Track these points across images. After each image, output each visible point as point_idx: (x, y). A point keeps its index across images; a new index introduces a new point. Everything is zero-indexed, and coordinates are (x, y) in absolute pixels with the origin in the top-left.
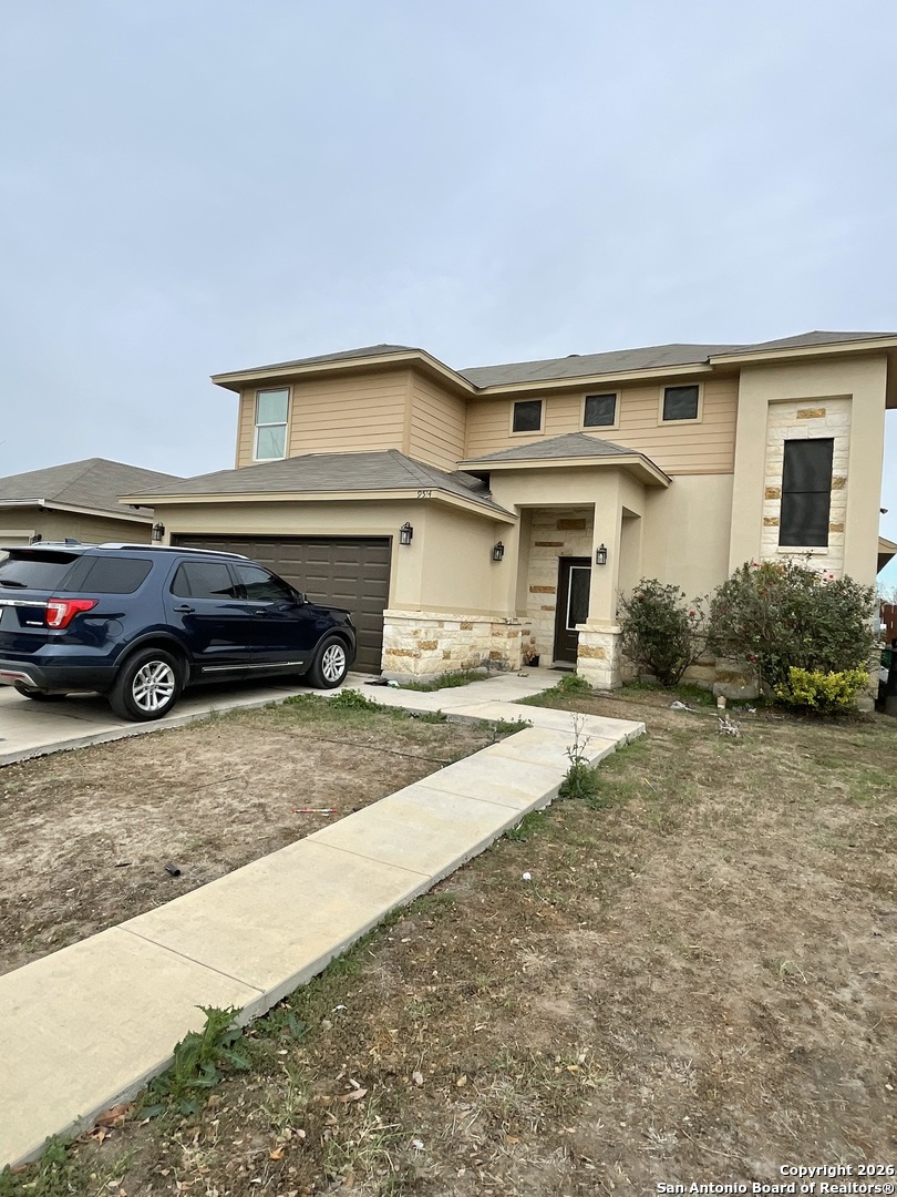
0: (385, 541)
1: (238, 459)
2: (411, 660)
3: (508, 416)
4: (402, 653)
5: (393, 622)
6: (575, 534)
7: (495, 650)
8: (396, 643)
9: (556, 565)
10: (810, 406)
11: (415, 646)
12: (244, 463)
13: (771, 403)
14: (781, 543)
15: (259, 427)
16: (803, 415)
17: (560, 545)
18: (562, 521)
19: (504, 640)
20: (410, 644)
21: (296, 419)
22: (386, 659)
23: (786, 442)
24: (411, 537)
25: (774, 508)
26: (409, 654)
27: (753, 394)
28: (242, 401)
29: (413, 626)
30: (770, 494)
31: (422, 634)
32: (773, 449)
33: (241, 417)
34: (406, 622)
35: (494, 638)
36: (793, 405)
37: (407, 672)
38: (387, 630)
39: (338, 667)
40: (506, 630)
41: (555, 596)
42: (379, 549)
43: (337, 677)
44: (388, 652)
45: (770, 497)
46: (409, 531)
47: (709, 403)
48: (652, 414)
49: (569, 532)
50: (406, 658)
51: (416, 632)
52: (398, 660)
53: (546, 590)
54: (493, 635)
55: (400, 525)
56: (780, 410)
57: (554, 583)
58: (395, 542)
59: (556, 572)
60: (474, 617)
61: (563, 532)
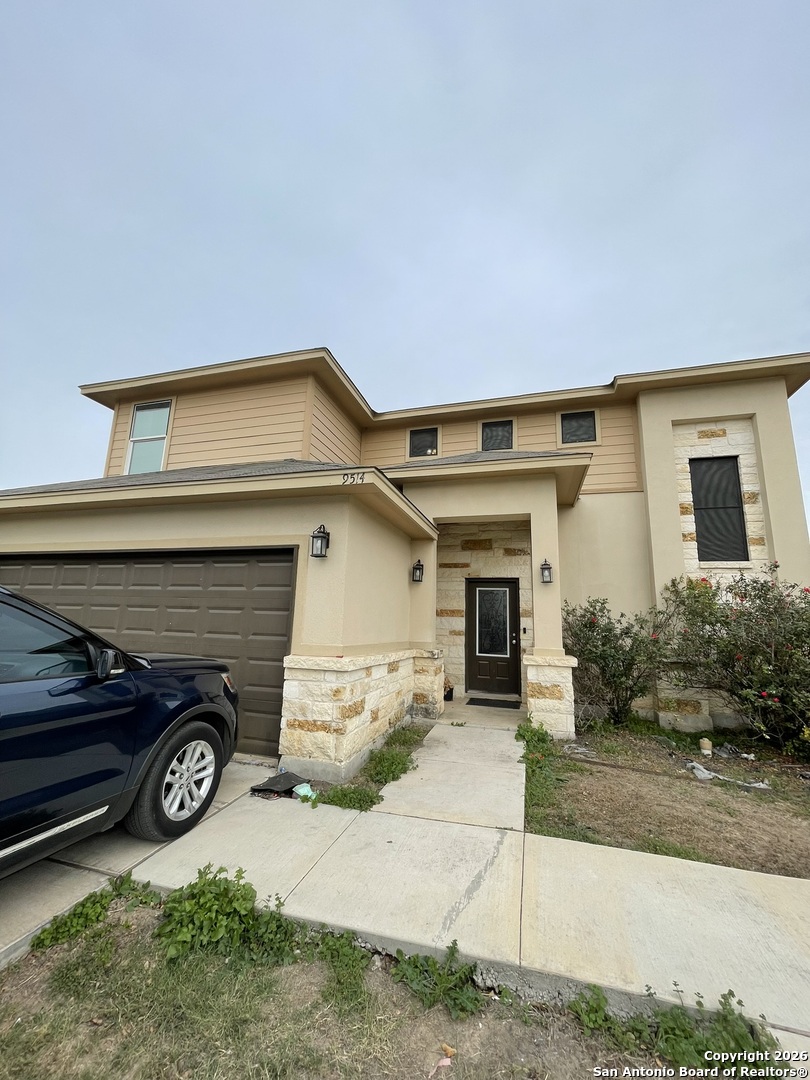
0: (288, 553)
1: (109, 467)
2: (328, 739)
3: (404, 442)
4: (313, 726)
5: (300, 675)
6: (482, 554)
7: (419, 691)
8: (303, 710)
9: (463, 587)
10: (710, 426)
11: (336, 714)
12: (114, 472)
13: (676, 424)
14: (702, 558)
15: (134, 442)
16: (703, 435)
17: (466, 565)
18: (467, 542)
19: (430, 678)
20: (327, 711)
21: (177, 432)
22: (287, 738)
23: (692, 461)
24: (327, 547)
25: (689, 524)
26: (325, 728)
27: (654, 416)
28: (117, 417)
29: (332, 682)
30: (684, 511)
31: (346, 695)
32: (679, 467)
33: (114, 432)
34: (320, 676)
35: (418, 676)
36: (693, 426)
37: (322, 759)
38: (291, 690)
39: (199, 783)
40: (431, 666)
41: (464, 619)
42: (276, 567)
43: (196, 805)
44: (291, 725)
45: (683, 513)
46: (324, 536)
47: (606, 425)
48: (551, 438)
49: (475, 552)
50: (321, 734)
51: (337, 692)
52: (309, 739)
53: (453, 613)
54: (416, 672)
55: (312, 528)
56: (682, 431)
57: (462, 606)
58: (303, 556)
59: (463, 593)
60: (401, 653)
61: (468, 553)
